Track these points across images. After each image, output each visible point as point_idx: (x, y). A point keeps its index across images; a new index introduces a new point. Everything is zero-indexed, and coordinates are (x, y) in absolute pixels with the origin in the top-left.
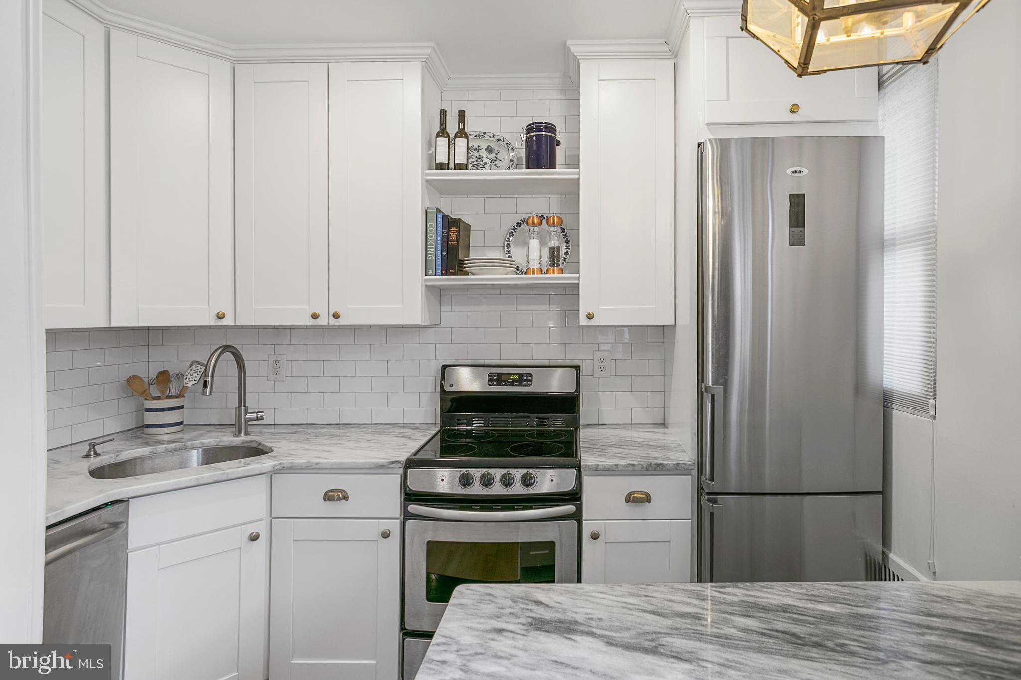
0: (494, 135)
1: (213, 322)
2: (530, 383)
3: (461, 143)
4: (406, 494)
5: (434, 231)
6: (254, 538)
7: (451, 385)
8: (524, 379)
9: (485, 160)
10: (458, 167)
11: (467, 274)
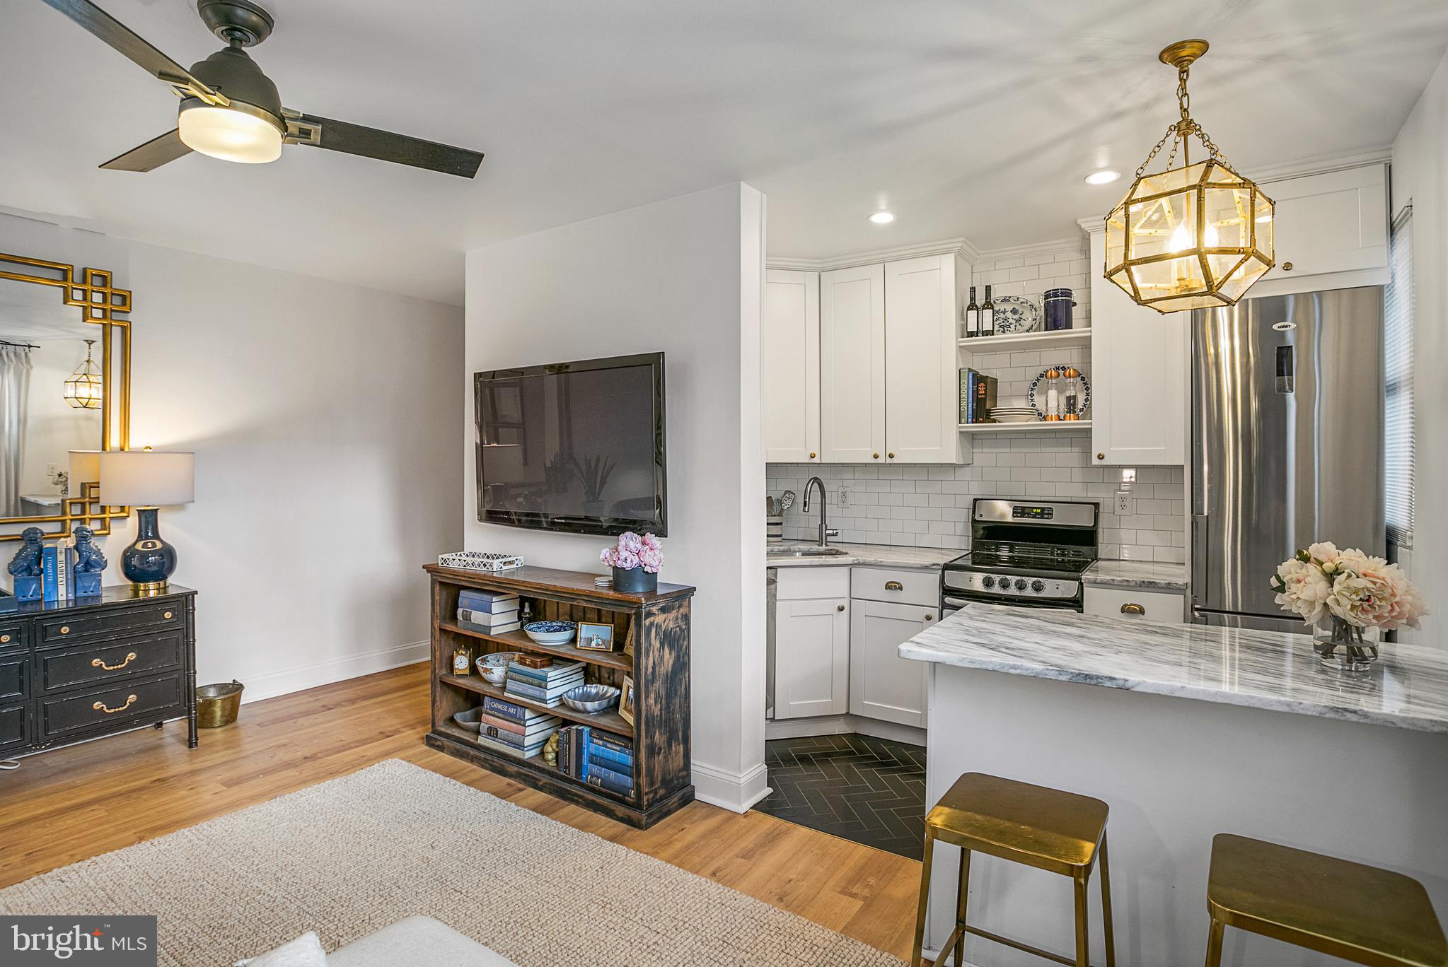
0: (1018, 298)
1: (807, 460)
2: (1050, 516)
3: (988, 314)
4: (944, 589)
5: (966, 386)
6: (841, 609)
7: (981, 516)
8: (1044, 513)
9: (1011, 321)
10: (986, 333)
11: (994, 421)
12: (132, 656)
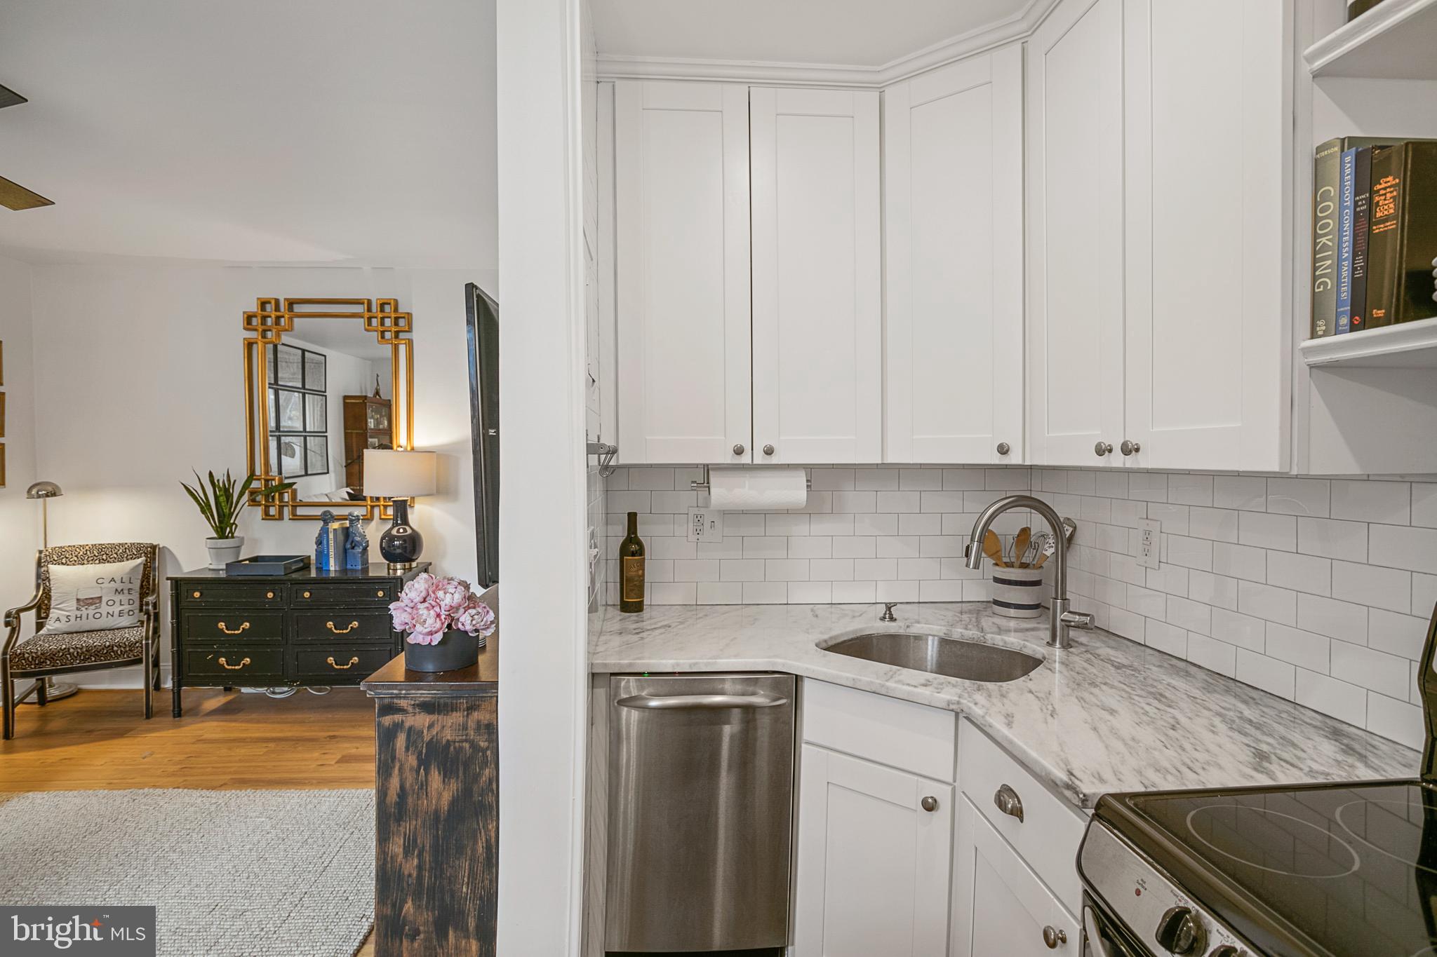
5: (1334, 207)
6: (930, 807)
12: (355, 624)
